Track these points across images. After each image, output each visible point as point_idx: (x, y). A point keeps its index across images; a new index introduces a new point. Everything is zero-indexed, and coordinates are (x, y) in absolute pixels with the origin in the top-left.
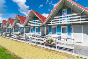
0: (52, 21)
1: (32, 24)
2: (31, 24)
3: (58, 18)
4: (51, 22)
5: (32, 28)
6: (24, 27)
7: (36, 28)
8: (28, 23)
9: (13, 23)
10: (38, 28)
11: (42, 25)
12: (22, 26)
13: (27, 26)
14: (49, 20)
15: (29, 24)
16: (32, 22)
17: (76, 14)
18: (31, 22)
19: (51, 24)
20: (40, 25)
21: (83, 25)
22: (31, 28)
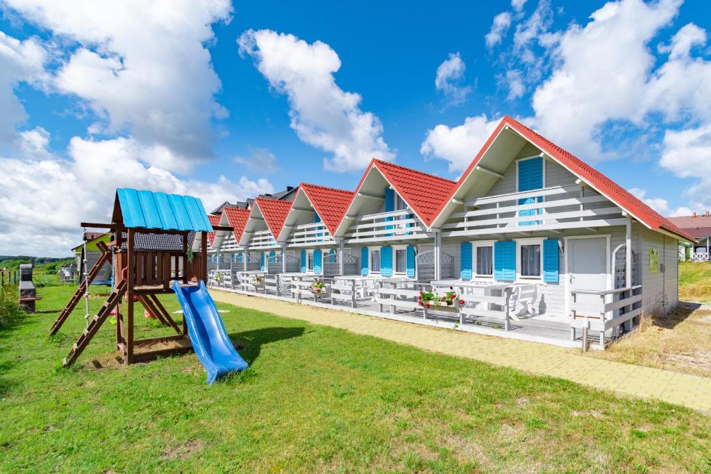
0: (470, 219)
1: (378, 229)
2: (371, 229)
3: (493, 206)
4: (462, 220)
5: (378, 248)
6: (334, 248)
7: (396, 248)
8: (354, 223)
9: (284, 227)
10: (404, 247)
11: (424, 236)
12: (327, 239)
13: (351, 241)
14: (453, 212)
15: (361, 230)
16: (378, 220)
17: (562, 191)
18: (371, 222)
19: (465, 230)
20: (415, 236)
21: (608, 237)
22: (371, 249)
